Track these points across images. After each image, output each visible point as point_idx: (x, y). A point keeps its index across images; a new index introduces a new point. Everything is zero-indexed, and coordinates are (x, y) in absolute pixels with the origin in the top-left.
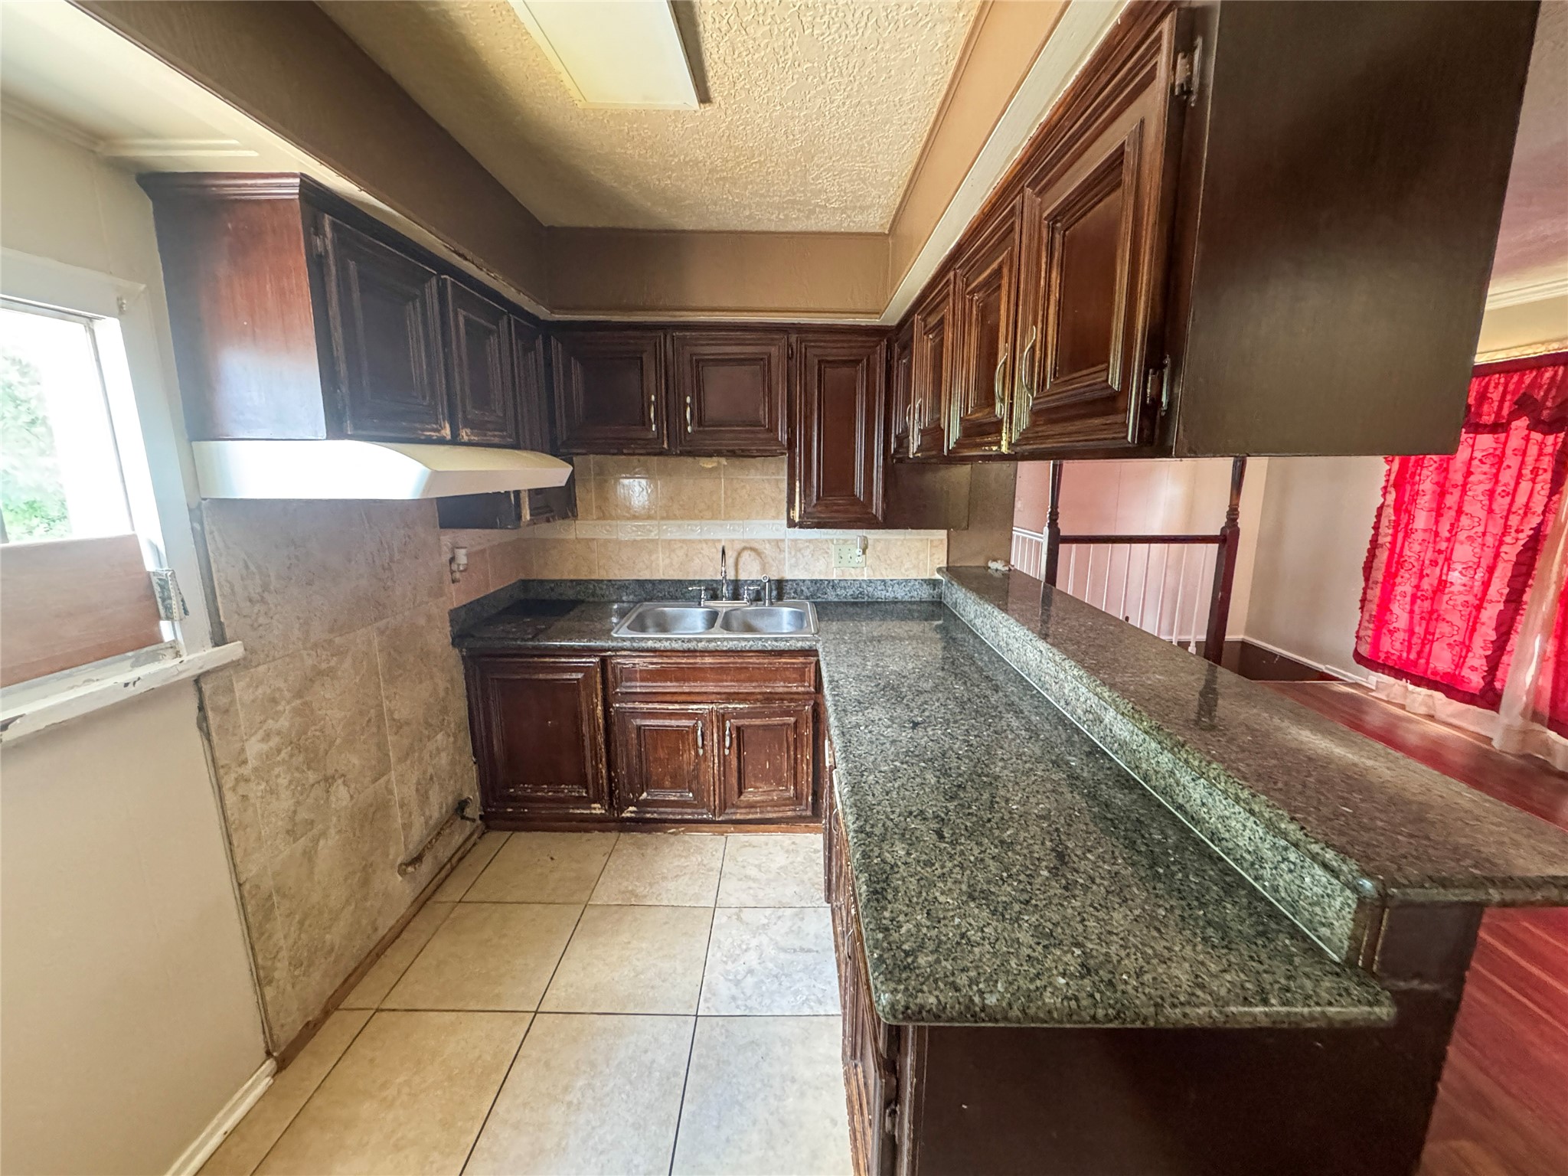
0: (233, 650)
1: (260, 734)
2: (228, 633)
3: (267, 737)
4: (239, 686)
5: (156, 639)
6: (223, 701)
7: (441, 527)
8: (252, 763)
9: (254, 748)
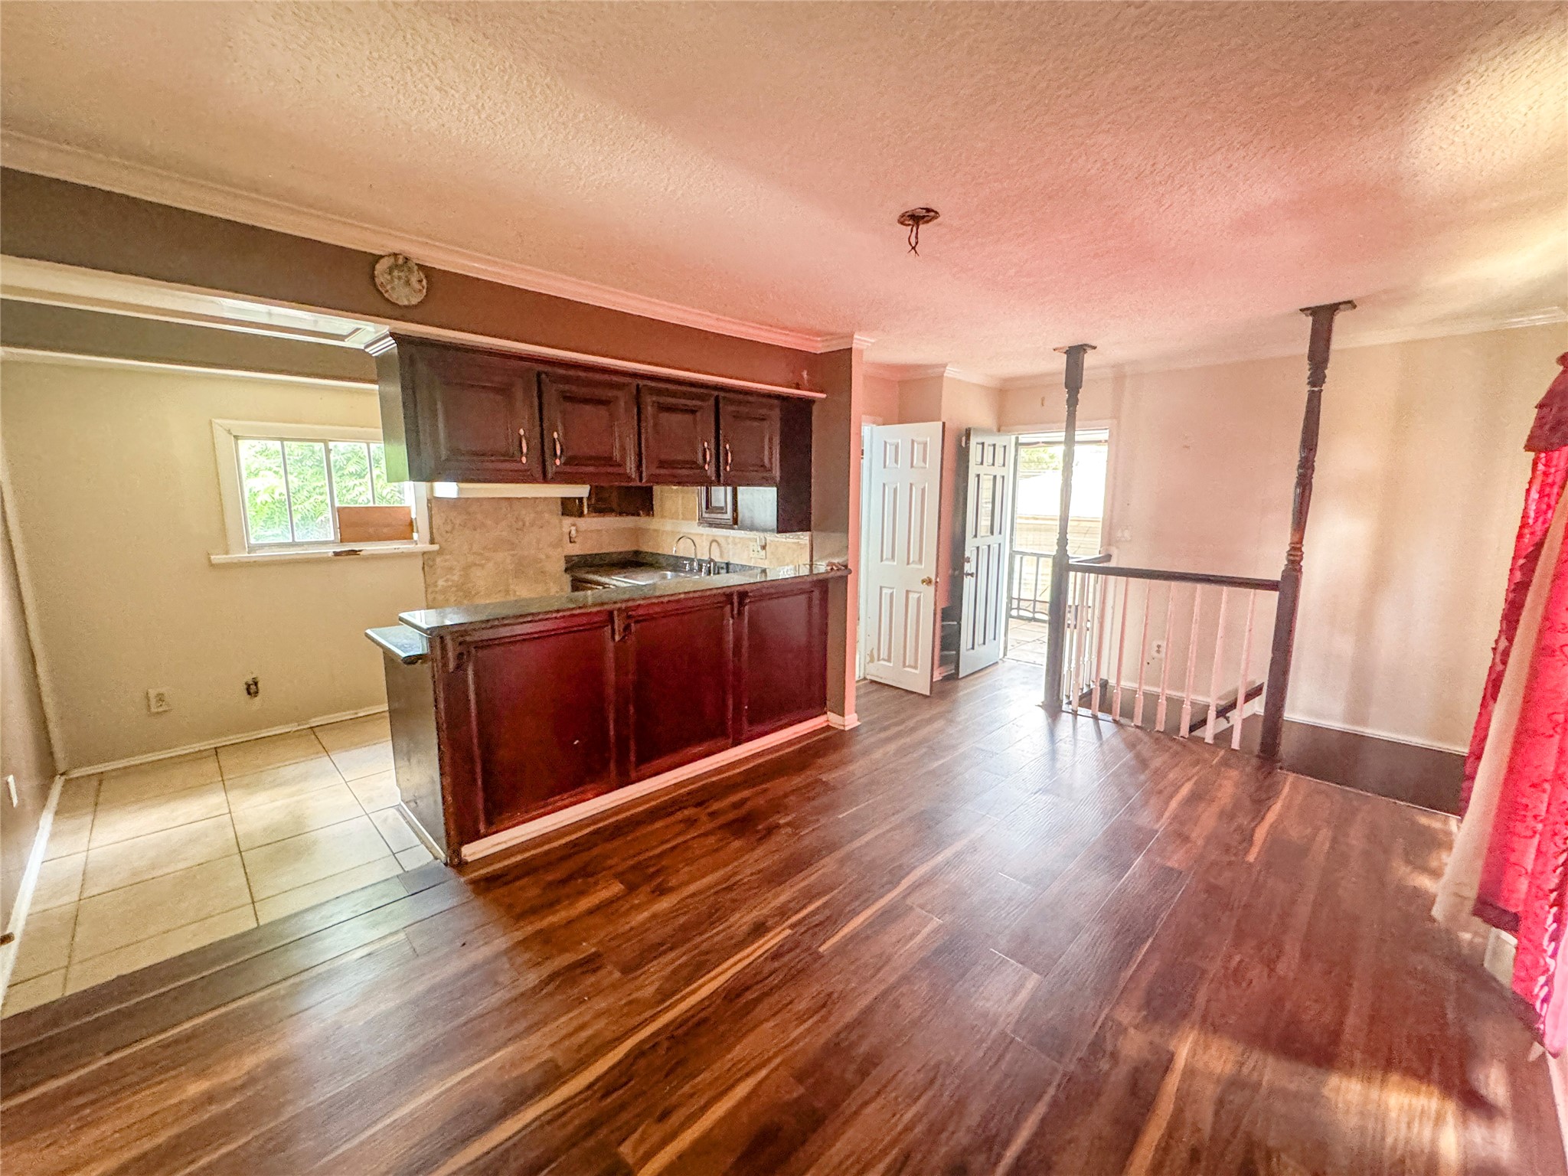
0: (436, 547)
1: (445, 579)
2: (436, 541)
3: (447, 581)
4: (438, 560)
5: (411, 538)
6: (431, 563)
7: (563, 514)
8: (439, 587)
9: (441, 583)
